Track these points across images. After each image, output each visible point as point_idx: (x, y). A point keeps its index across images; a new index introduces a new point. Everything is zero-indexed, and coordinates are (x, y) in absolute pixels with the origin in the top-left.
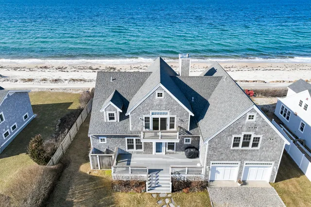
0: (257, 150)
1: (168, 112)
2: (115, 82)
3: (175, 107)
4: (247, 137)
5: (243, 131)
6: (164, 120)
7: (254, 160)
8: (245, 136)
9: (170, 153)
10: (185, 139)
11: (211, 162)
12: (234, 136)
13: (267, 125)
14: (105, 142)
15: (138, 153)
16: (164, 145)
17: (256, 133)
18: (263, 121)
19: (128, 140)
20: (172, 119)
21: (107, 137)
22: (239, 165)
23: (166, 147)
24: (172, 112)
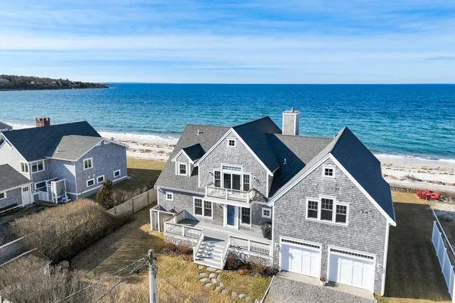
0: (346, 228)
1: (241, 166)
2: (201, 136)
4: (327, 203)
5: (320, 193)
6: (237, 178)
7: (343, 246)
8: (323, 200)
9: (245, 229)
10: (263, 209)
11: (281, 237)
12: (308, 199)
13: (354, 187)
14: (172, 200)
15: (207, 221)
16: (237, 211)
17: (339, 199)
18: (346, 180)
19: (196, 199)
20: (246, 177)
21: (174, 192)
22: (320, 250)
23: (239, 218)
24: (247, 167)
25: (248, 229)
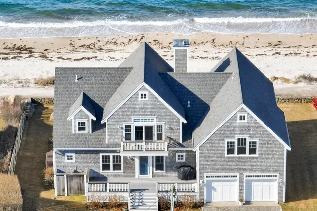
0: (256, 158)
1: (154, 118)
2: (81, 82)
3: (163, 111)
4: (242, 142)
5: (236, 134)
6: (149, 129)
7: (255, 172)
8: (239, 140)
9: (158, 176)
10: (177, 154)
11: (205, 175)
12: (227, 140)
14: (73, 161)
15: (115, 176)
16: (150, 161)
17: (251, 137)
18: (255, 122)
19: (103, 156)
20: (159, 127)
21: (76, 152)
22: (238, 178)
23: (153, 166)
25: (162, 176)
